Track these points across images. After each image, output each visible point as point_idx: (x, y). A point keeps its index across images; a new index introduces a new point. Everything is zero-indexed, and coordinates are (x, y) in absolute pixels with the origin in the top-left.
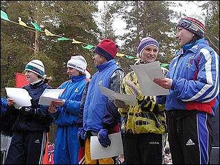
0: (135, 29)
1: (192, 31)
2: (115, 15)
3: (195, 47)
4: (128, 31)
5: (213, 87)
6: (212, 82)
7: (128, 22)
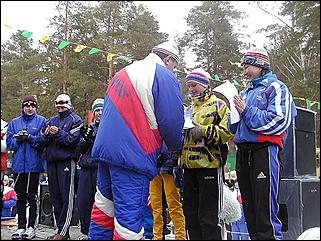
0: (205, 60)
1: (259, 66)
2: (185, 48)
3: (266, 80)
4: (198, 64)
5: (283, 120)
6: (281, 115)
7: (199, 54)
